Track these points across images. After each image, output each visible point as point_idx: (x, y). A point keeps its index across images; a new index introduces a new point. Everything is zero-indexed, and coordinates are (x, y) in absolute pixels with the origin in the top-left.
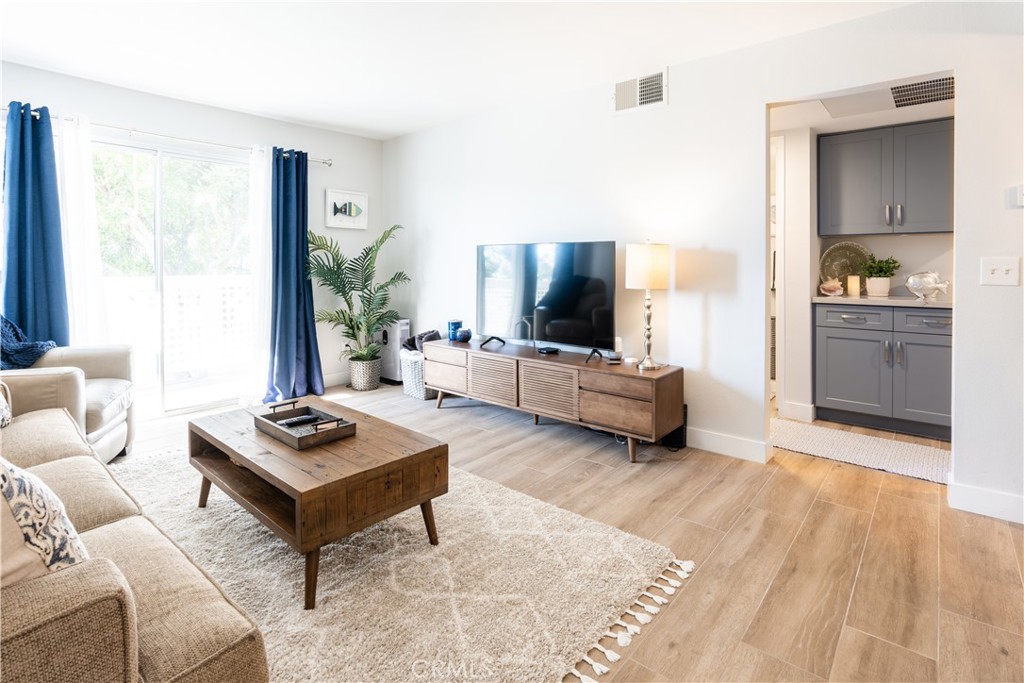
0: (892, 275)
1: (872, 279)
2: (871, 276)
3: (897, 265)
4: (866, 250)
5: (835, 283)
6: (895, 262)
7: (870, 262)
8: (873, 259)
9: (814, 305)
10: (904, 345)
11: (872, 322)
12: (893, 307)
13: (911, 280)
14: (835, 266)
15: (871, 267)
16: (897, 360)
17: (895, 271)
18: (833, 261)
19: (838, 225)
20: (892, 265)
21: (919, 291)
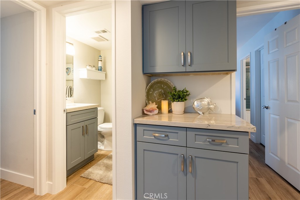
0: (186, 100)
1: (175, 103)
2: (174, 101)
3: (188, 93)
4: (172, 84)
5: (153, 106)
6: (187, 92)
7: (173, 92)
8: (175, 89)
9: (135, 125)
10: (194, 158)
11: (173, 139)
12: (187, 128)
13: (196, 103)
14: (156, 94)
15: (174, 95)
16: (190, 169)
17: (187, 98)
18: (154, 90)
19: (154, 66)
20: (185, 94)
21: (200, 110)
